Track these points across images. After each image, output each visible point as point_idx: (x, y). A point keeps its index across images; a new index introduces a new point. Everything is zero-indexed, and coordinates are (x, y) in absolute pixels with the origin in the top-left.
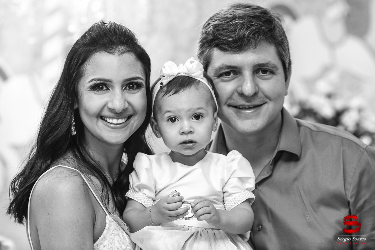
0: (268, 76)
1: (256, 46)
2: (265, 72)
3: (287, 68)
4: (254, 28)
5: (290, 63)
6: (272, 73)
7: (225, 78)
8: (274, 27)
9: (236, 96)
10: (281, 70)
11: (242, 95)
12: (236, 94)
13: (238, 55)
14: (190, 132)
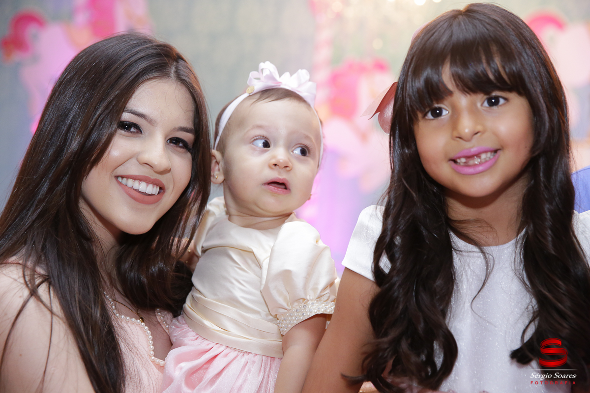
14: (286, 167)
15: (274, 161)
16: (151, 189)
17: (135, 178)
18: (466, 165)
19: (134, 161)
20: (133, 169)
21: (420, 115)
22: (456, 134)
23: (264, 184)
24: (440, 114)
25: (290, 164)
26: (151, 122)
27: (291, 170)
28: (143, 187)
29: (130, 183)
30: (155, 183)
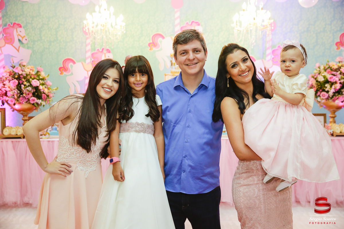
0: (198, 52)
1: (192, 41)
2: (197, 51)
3: (205, 50)
4: (191, 34)
5: (206, 49)
6: (200, 51)
7: (183, 55)
8: (199, 35)
9: (187, 61)
10: (203, 50)
11: (189, 60)
12: (187, 60)
13: (186, 46)
16: (109, 90)
17: (106, 88)
18: (137, 85)
19: (106, 84)
20: (105, 86)
21: (130, 75)
22: (136, 80)
24: (133, 76)
26: (109, 77)
28: (107, 90)
29: (105, 89)
30: (110, 89)
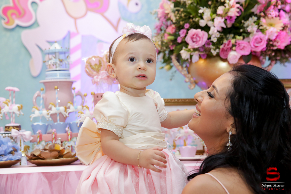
14: (145, 69)
15: (139, 67)
23: (136, 77)
25: (146, 68)
27: (146, 70)
